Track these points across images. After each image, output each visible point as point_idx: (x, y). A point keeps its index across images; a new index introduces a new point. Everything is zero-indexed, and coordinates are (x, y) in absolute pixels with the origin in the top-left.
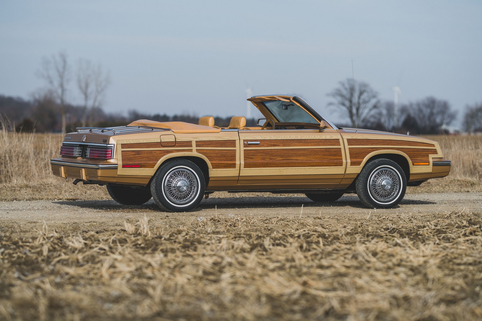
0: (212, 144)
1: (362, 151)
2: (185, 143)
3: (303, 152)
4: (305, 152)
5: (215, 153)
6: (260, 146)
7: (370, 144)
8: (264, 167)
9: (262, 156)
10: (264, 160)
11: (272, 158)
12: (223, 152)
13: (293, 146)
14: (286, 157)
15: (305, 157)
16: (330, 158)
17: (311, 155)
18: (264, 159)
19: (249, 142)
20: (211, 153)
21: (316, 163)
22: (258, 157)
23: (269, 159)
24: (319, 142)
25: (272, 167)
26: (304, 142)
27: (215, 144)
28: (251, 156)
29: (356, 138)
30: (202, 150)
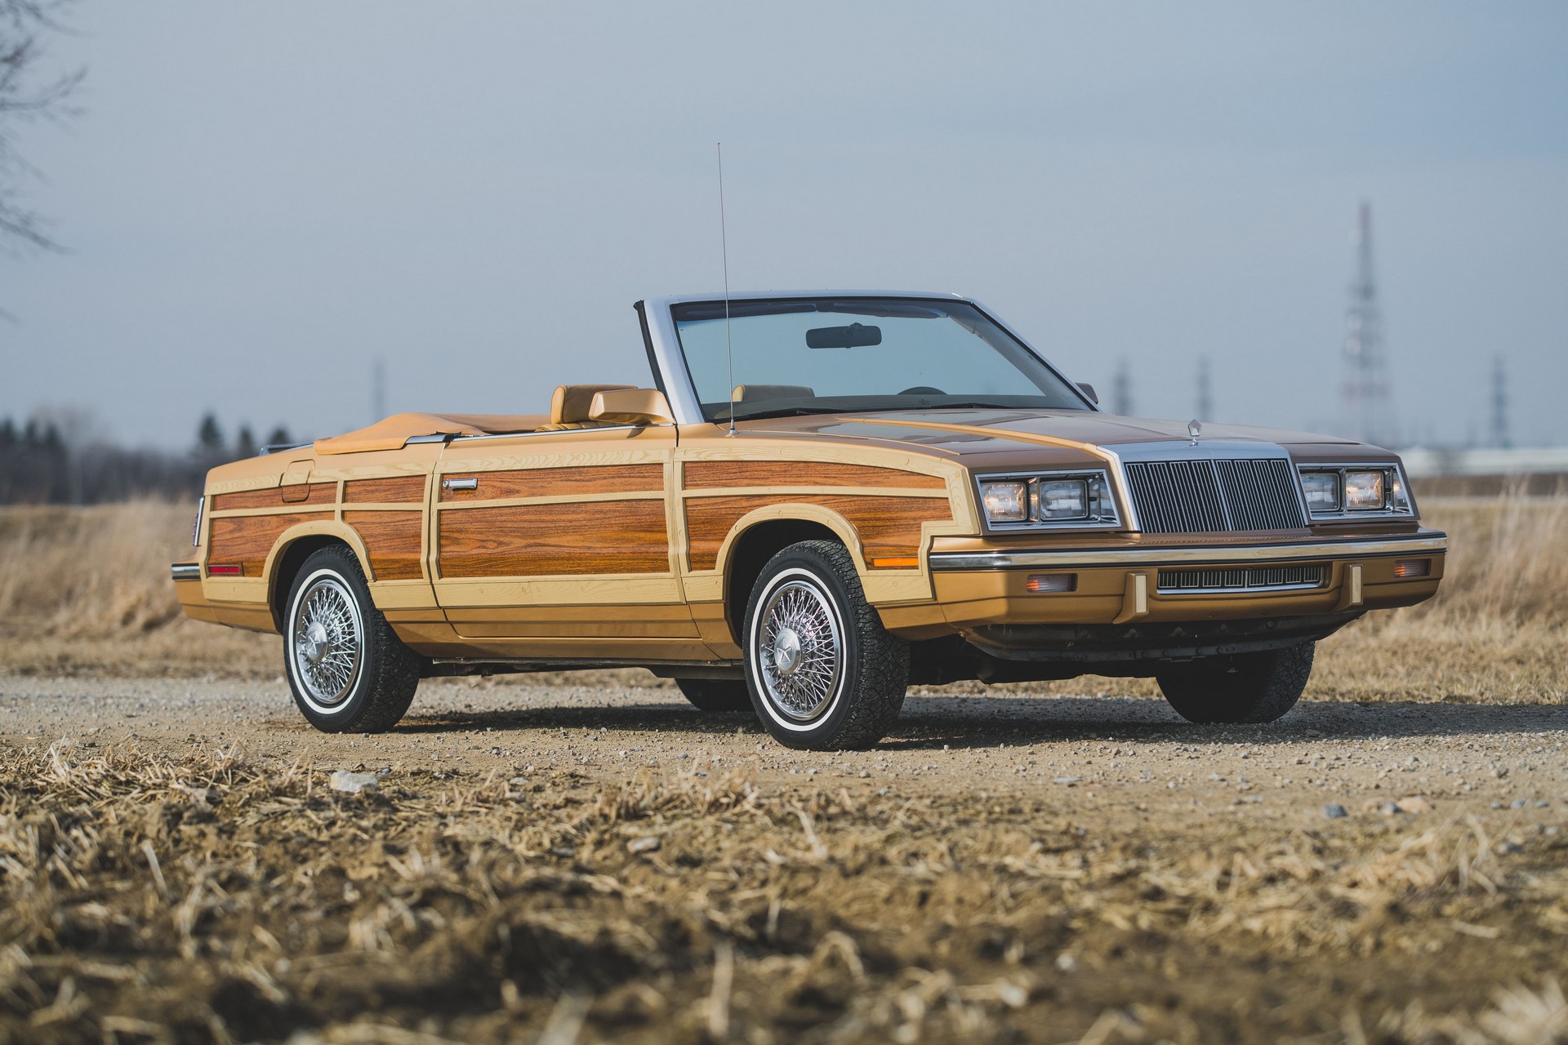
0: (377, 490)
1: (723, 512)
2: (326, 488)
3: (575, 516)
4: (579, 516)
5: (380, 523)
6: (476, 497)
7: (746, 481)
8: (485, 574)
9: (480, 533)
10: (484, 547)
11: (501, 539)
12: (397, 519)
13: (551, 494)
14: (534, 537)
15: (578, 537)
16: (639, 539)
17: (593, 527)
18: (485, 544)
19: (452, 480)
20: (374, 523)
21: (604, 557)
22: (471, 536)
23: (496, 545)
24: (613, 477)
25: (502, 574)
26: (578, 478)
27: (384, 491)
28: (456, 535)
29: (708, 459)
30: (356, 514)
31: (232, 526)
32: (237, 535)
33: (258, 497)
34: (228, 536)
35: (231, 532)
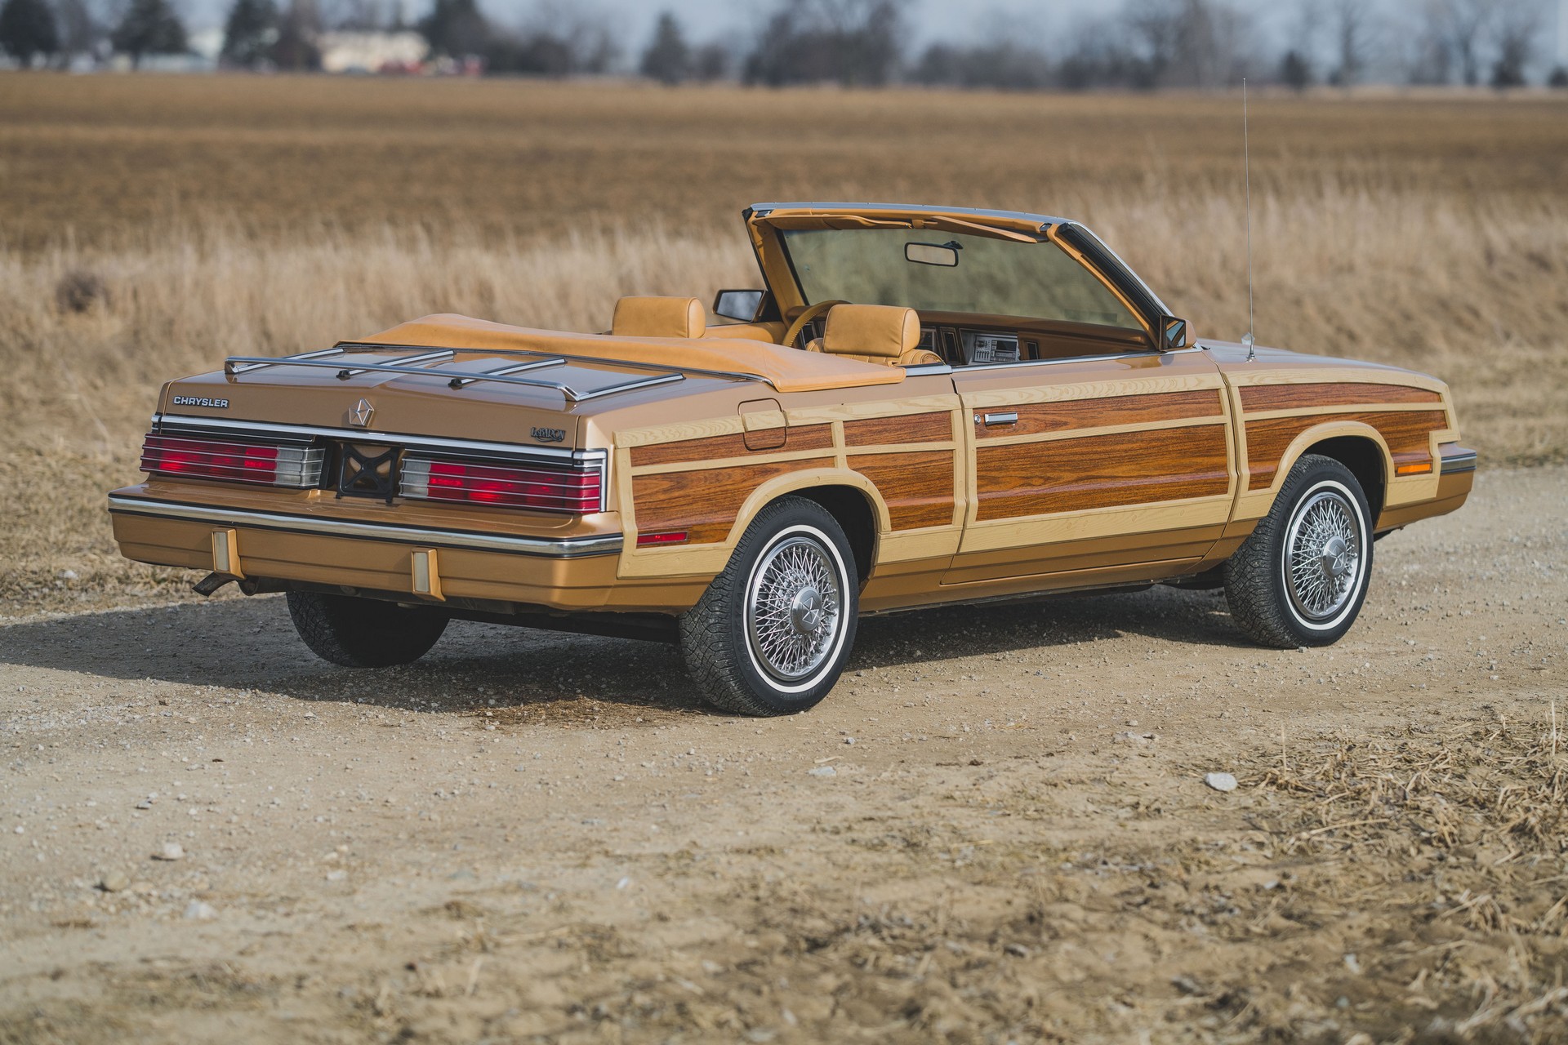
0: (886, 430)
1: (1277, 433)
2: (812, 431)
3: (1130, 446)
4: (1135, 446)
5: (895, 467)
6: (1016, 432)
7: (1295, 403)
8: (1027, 513)
9: (1023, 470)
10: (1029, 485)
11: (1048, 475)
12: (917, 461)
13: (1102, 425)
14: (1085, 470)
15: (1133, 467)
16: (1197, 464)
17: (1150, 455)
18: (1029, 481)
19: (991, 414)
20: (886, 468)
21: (1163, 485)
22: (1013, 474)
23: (1042, 481)
24: (1168, 405)
25: (1047, 511)
26: (1131, 406)
27: (897, 430)
28: (994, 474)
29: (1262, 383)
30: (861, 459)
31: (666, 484)
32: (677, 494)
33: (705, 446)
34: (662, 497)
35: (665, 491)
